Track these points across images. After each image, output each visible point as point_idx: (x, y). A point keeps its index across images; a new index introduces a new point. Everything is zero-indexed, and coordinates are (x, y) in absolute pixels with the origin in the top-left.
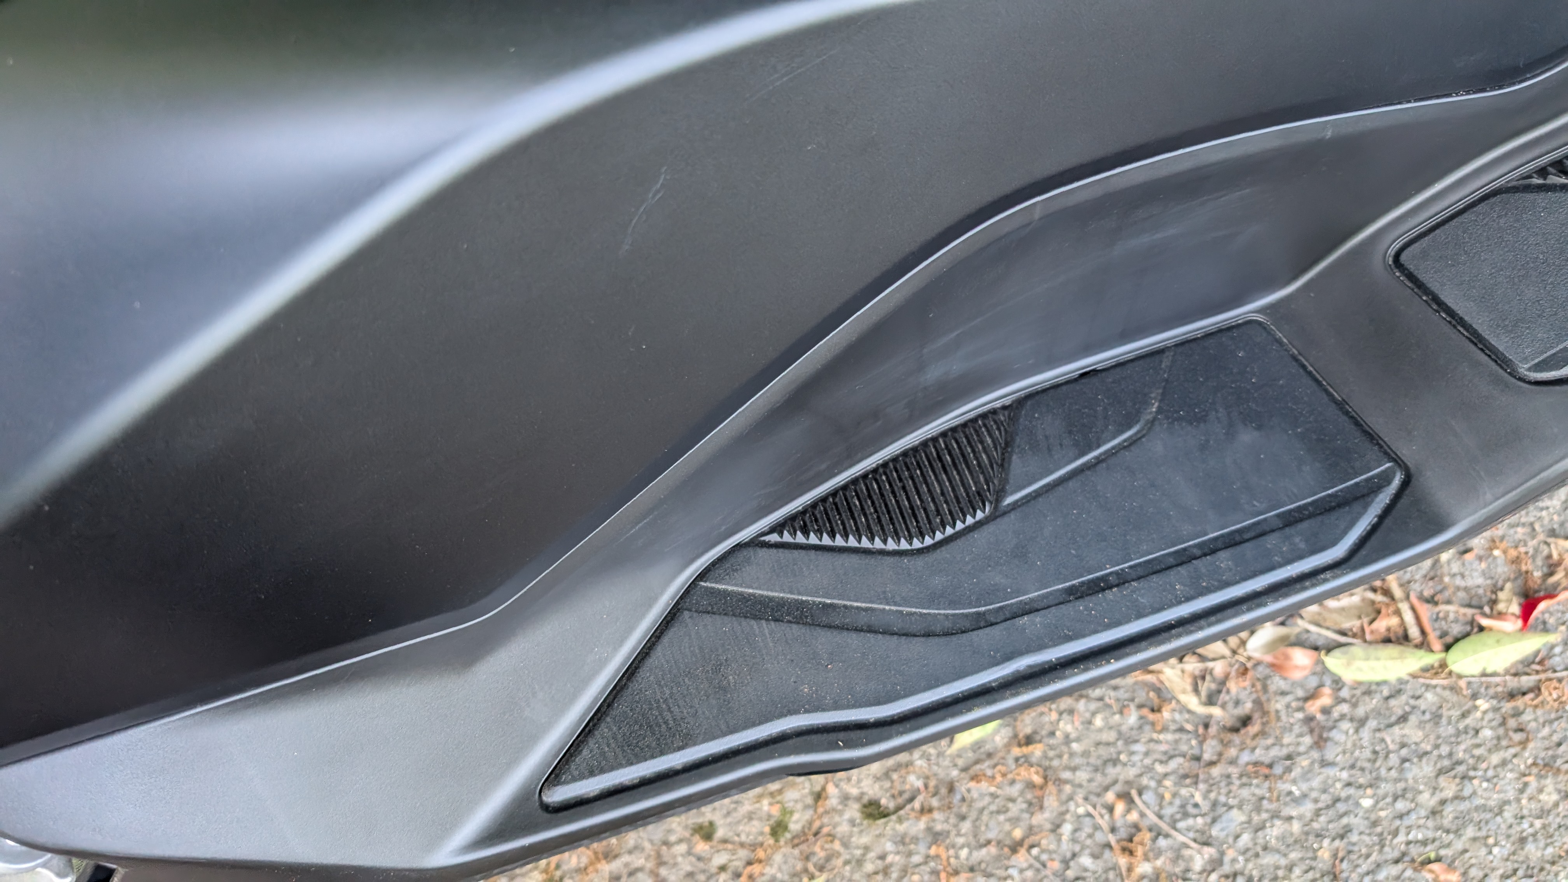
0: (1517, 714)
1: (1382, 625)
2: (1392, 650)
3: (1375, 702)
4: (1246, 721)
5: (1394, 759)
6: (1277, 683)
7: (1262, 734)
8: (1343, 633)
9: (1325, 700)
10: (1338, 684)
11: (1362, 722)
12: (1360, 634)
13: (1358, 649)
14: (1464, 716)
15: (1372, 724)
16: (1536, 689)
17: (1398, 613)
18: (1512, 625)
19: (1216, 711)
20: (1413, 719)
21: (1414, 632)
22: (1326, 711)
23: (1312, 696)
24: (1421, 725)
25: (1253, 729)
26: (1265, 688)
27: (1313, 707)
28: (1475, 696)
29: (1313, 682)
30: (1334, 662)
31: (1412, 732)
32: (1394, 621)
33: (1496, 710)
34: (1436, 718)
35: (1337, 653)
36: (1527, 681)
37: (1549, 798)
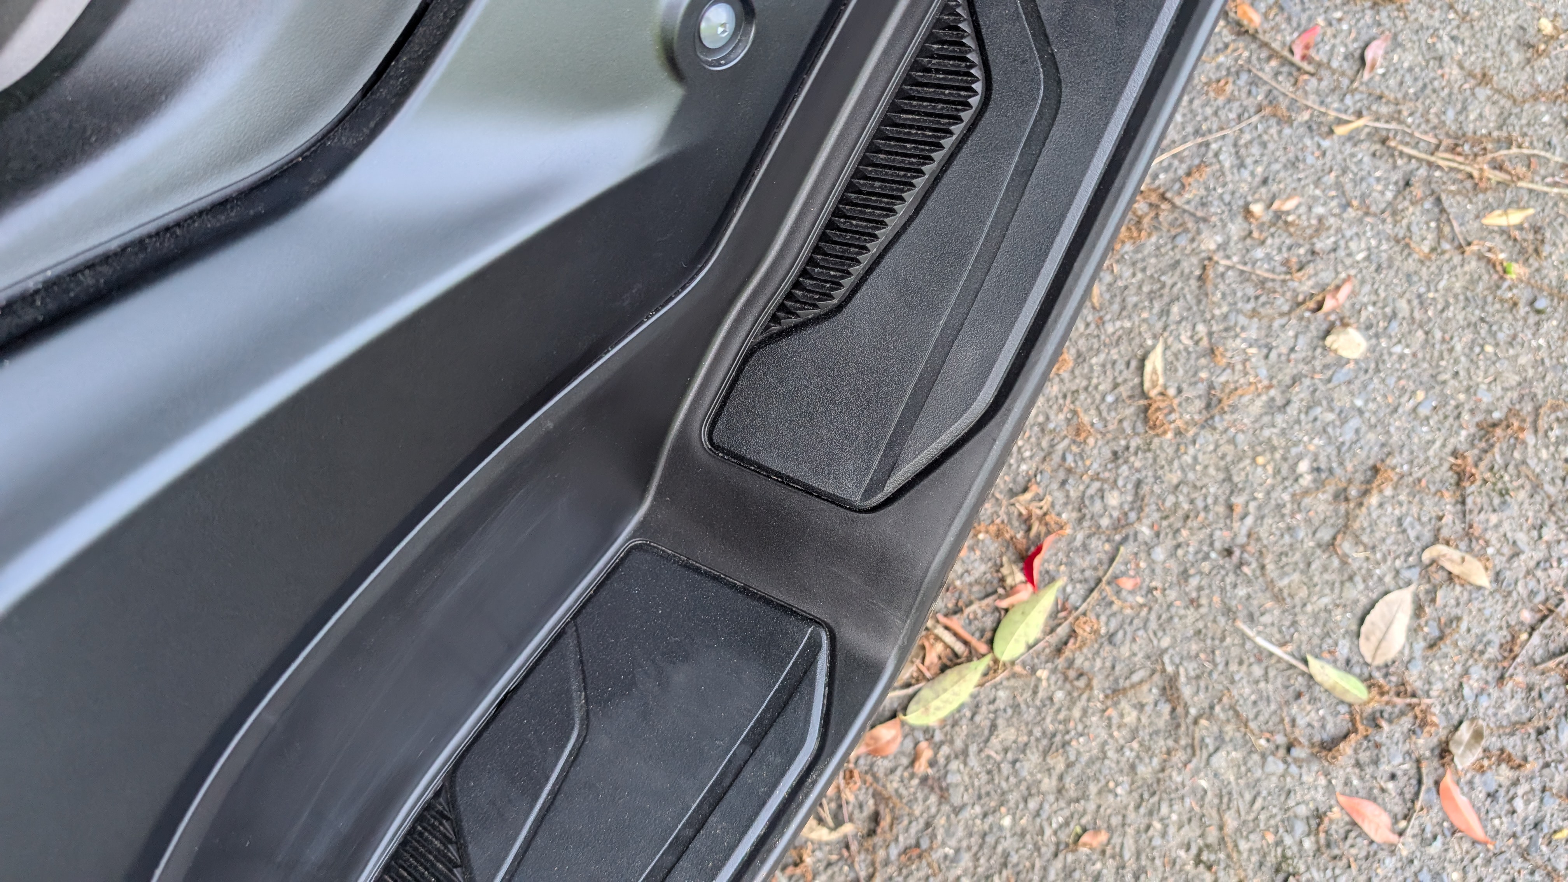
0: (1071, 663)
1: (932, 657)
2: (951, 675)
3: (964, 728)
4: (876, 818)
5: (1006, 768)
6: (882, 765)
7: (895, 819)
8: (908, 685)
9: (927, 754)
10: (928, 732)
11: (965, 753)
12: (921, 677)
13: (926, 691)
14: (1035, 693)
15: (973, 749)
16: (1073, 633)
17: (938, 638)
18: (1026, 591)
19: (848, 829)
20: (1001, 722)
21: (959, 647)
22: (932, 763)
23: (915, 757)
24: (1009, 723)
25: (885, 823)
26: (876, 778)
27: (922, 767)
28: (1034, 670)
29: (909, 744)
30: (914, 717)
31: (1006, 734)
32: (939, 647)
33: (1054, 671)
34: (1016, 707)
35: (912, 706)
36: (1062, 631)
37: (1131, 717)
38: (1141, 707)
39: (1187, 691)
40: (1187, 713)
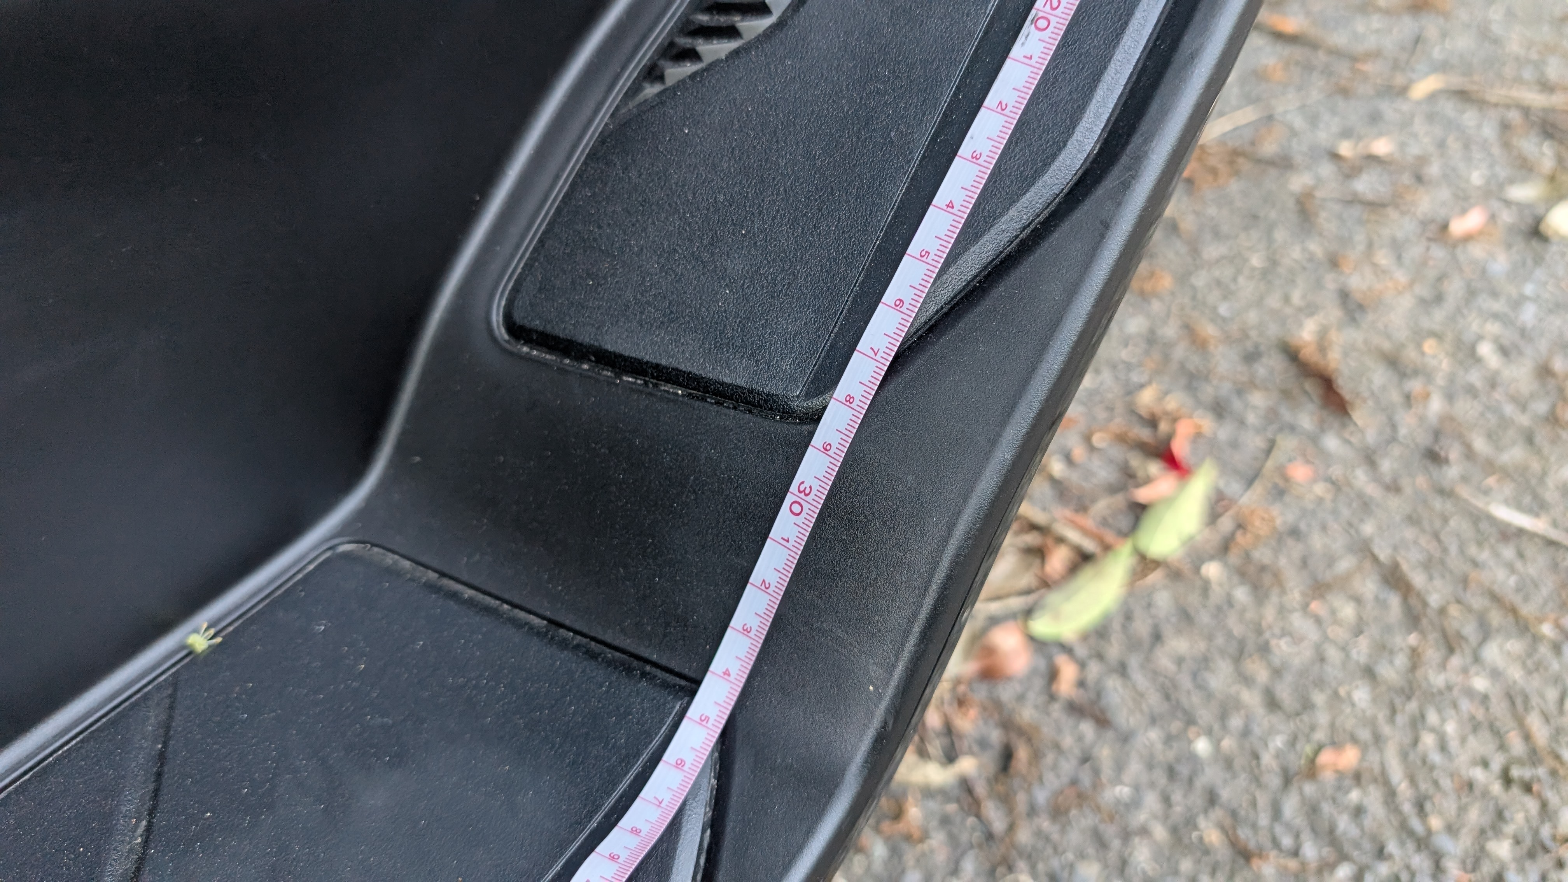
0: (1247, 556)
1: (1058, 560)
2: (1087, 573)
3: (1117, 639)
4: (1007, 756)
5: (1185, 682)
6: (1006, 693)
7: (1036, 756)
8: (1028, 592)
9: (1068, 672)
10: (1066, 649)
11: (1123, 669)
12: (1045, 584)
13: (1053, 598)
15: (1134, 662)
16: (1240, 526)
17: (1061, 540)
18: (1167, 484)
19: (967, 765)
20: (1167, 631)
21: (1089, 545)
22: (1081, 684)
23: (1053, 675)
24: (1179, 632)
25: (1022, 754)
26: (999, 706)
27: (1064, 689)
28: (1197, 570)
29: (1042, 664)
30: (1042, 626)
31: (1177, 644)
32: (1065, 550)
33: (1226, 567)
35: (1037, 616)
36: (1226, 524)
37: (1348, 611)
38: (1358, 600)
39: (1418, 579)
40: (1425, 604)
